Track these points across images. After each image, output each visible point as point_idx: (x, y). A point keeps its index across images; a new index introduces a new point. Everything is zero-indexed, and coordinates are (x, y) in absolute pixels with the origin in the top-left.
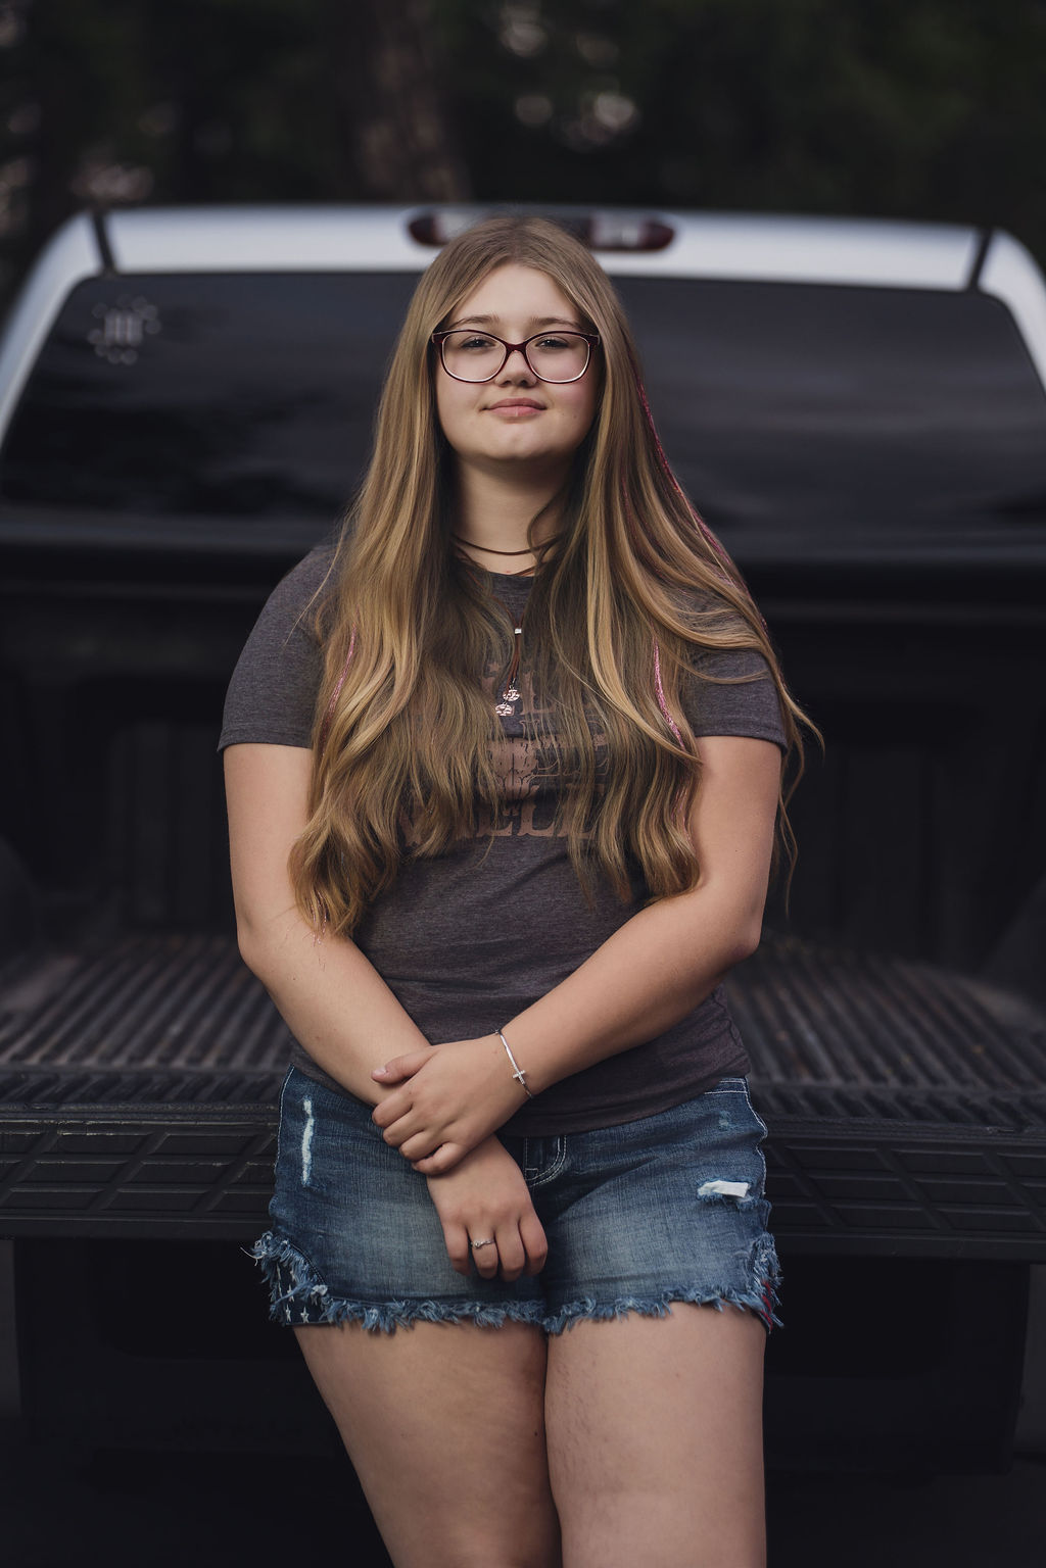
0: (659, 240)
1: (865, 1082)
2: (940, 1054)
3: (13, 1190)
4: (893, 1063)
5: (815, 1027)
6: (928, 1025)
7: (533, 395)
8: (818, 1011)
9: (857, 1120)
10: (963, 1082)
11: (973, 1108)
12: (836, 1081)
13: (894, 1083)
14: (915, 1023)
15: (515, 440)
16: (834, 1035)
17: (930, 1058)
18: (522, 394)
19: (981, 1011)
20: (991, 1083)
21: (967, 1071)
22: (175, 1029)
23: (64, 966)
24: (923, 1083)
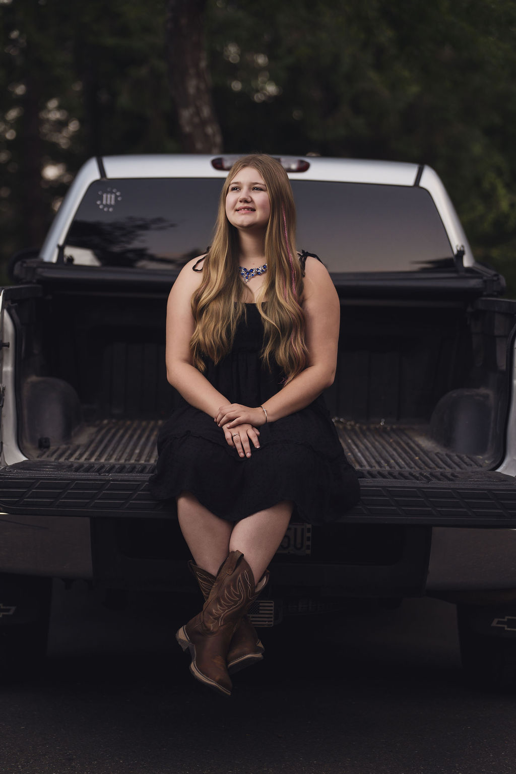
0: (304, 168)
1: (378, 468)
2: (403, 459)
3: (96, 501)
4: (387, 462)
5: (360, 451)
6: (400, 450)
7: (250, 205)
8: (362, 446)
9: (375, 479)
10: (411, 468)
11: (414, 476)
12: (368, 468)
13: (388, 468)
14: (395, 449)
15: (243, 221)
16: (367, 454)
17: (400, 460)
18: (246, 205)
19: (418, 446)
20: (420, 468)
21: (413, 465)
22: (137, 451)
23: (92, 430)
24: (397, 468)
